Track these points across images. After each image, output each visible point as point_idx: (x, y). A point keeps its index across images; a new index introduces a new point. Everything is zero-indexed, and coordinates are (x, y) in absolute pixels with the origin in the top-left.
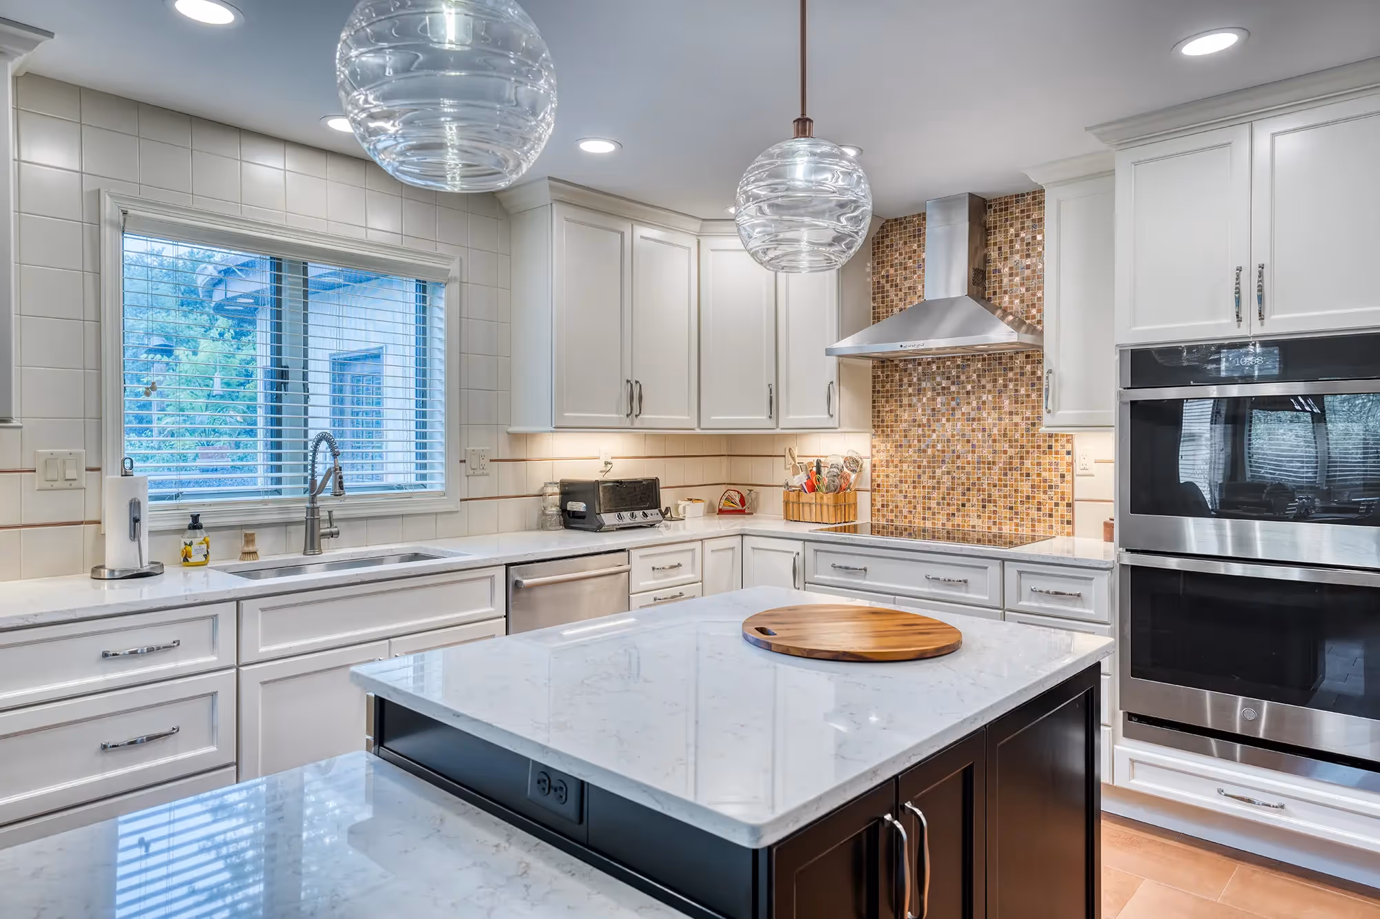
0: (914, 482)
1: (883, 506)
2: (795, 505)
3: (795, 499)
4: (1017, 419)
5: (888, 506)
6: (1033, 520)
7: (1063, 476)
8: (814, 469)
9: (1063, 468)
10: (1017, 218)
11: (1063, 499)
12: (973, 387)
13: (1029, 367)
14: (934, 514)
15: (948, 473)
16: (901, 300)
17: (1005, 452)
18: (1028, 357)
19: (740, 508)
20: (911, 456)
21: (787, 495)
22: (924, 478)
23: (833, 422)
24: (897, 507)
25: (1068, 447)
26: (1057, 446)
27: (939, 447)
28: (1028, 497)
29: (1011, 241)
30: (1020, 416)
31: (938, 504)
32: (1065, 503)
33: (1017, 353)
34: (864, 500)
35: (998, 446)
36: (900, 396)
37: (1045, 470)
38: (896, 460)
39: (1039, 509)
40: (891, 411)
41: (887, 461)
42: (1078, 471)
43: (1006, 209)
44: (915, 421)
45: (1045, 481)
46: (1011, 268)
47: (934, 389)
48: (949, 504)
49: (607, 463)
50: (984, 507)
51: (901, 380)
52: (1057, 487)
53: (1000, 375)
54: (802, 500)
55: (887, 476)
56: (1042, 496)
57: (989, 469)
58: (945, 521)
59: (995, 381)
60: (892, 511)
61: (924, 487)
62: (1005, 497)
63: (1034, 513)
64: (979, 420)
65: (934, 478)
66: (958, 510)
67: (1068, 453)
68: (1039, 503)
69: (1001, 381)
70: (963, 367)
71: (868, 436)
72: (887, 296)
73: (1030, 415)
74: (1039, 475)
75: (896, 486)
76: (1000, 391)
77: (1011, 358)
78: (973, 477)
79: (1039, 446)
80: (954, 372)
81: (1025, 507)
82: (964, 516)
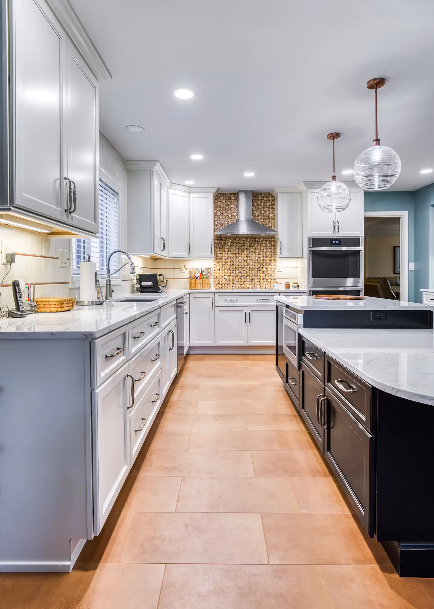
0: (229, 275)
1: (218, 283)
2: (194, 284)
3: (194, 282)
4: (260, 256)
5: (220, 283)
6: (265, 284)
8: (200, 272)
9: (273, 270)
10: (260, 199)
11: (273, 278)
12: (248, 247)
13: (264, 242)
14: (235, 285)
15: (240, 272)
16: (224, 219)
17: (257, 266)
18: (264, 239)
20: (227, 267)
21: (189, 281)
22: (232, 274)
23: (211, 256)
24: (223, 283)
25: (275, 264)
26: (272, 264)
27: (237, 265)
28: (264, 278)
29: (259, 206)
30: (262, 255)
31: (237, 282)
32: (274, 279)
33: (260, 237)
34: (212, 281)
35: (255, 264)
36: (224, 249)
37: (269, 270)
38: (223, 269)
39: (267, 281)
40: (221, 253)
41: (220, 269)
42: (277, 270)
43: (257, 196)
44: (229, 256)
45: (269, 273)
46: (259, 213)
47: (235, 247)
48: (240, 282)
50: (251, 282)
52: (272, 275)
53: (256, 244)
54: (196, 282)
55: (220, 274)
56: (268, 277)
57: (253, 271)
58: (239, 287)
59: (254, 245)
60: (221, 285)
61: (232, 277)
62: (257, 278)
63: (266, 283)
64: (250, 256)
65: (235, 274)
66: (243, 283)
67: (275, 266)
68: (267, 280)
69: (256, 245)
70: (245, 241)
71: (213, 262)
72: (219, 217)
73: (264, 255)
74: (267, 272)
75: (223, 277)
76: (256, 248)
77: (259, 239)
78: (248, 273)
79: (267, 264)
80: (242, 242)
81: (263, 281)
82: (245, 285)
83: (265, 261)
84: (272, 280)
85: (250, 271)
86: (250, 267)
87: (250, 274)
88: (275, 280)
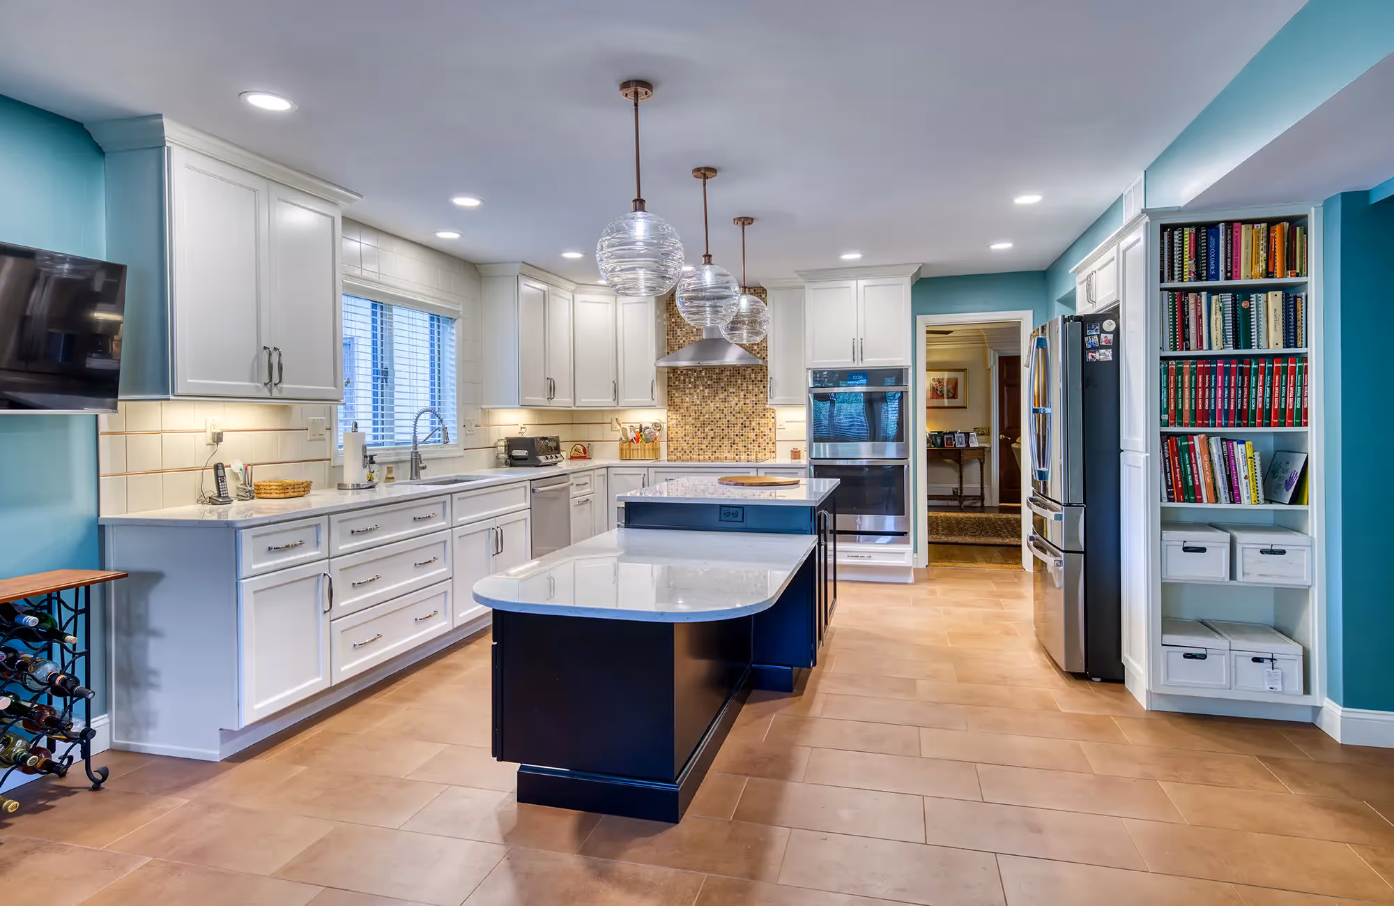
0: (693, 435)
1: (675, 449)
2: (628, 451)
3: (628, 447)
4: (747, 401)
5: (677, 449)
6: (756, 452)
7: (770, 429)
8: (638, 430)
9: (770, 426)
11: (770, 441)
12: (725, 385)
14: (704, 452)
15: (712, 430)
17: (742, 418)
18: (753, 370)
19: (583, 455)
20: (690, 421)
21: (621, 445)
22: (699, 433)
23: (655, 403)
24: (683, 449)
25: (773, 415)
26: (767, 415)
27: (707, 416)
28: (754, 441)
30: (750, 400)
31: (707, 446)
34: (663, 446)
35: (738, 415)
36: (684, 389)
37: (762, 427)
38: (682, 424)
39: (759, 446)
40: (679, 397)
41: (677, 425)
42: (778, 427)
44: (693, 402)
45: (762, 432)
47: (703, 386)
48: (712, 446)
49: (521, 428)
50: (731, 446)
51: (685, 380)
52: (768, 435)
54: (632, 448)
55: (677, 433)
56: (761, 440)
57: (734, 427)
58: (710, 456)
59: (737, 381)
60: (680, 452)
61: (698, 438)
62: (742, 441)
63: (757, 449)
64: (728, 401)
65: (704, 433)
66: (717, 449)
67: (773, 418)
68: (759, 443)
69: (739, 382)
70: (720, 374)
71: (666, 411)
72: (676, 333)
73: (754, 399)
74: (759, 429)
75: (682, 438)
76: (739, 387)
77: (744, 370)
78: (726, 432)
79: (759, 415)
80: (714, 377)
81: (752, 445)
82: (720, 452)
83: (756, 409)
84: (768, 443)
85: (728, 427)
86: (728, 421)
87: (728, 432)
88: (773, 443)
